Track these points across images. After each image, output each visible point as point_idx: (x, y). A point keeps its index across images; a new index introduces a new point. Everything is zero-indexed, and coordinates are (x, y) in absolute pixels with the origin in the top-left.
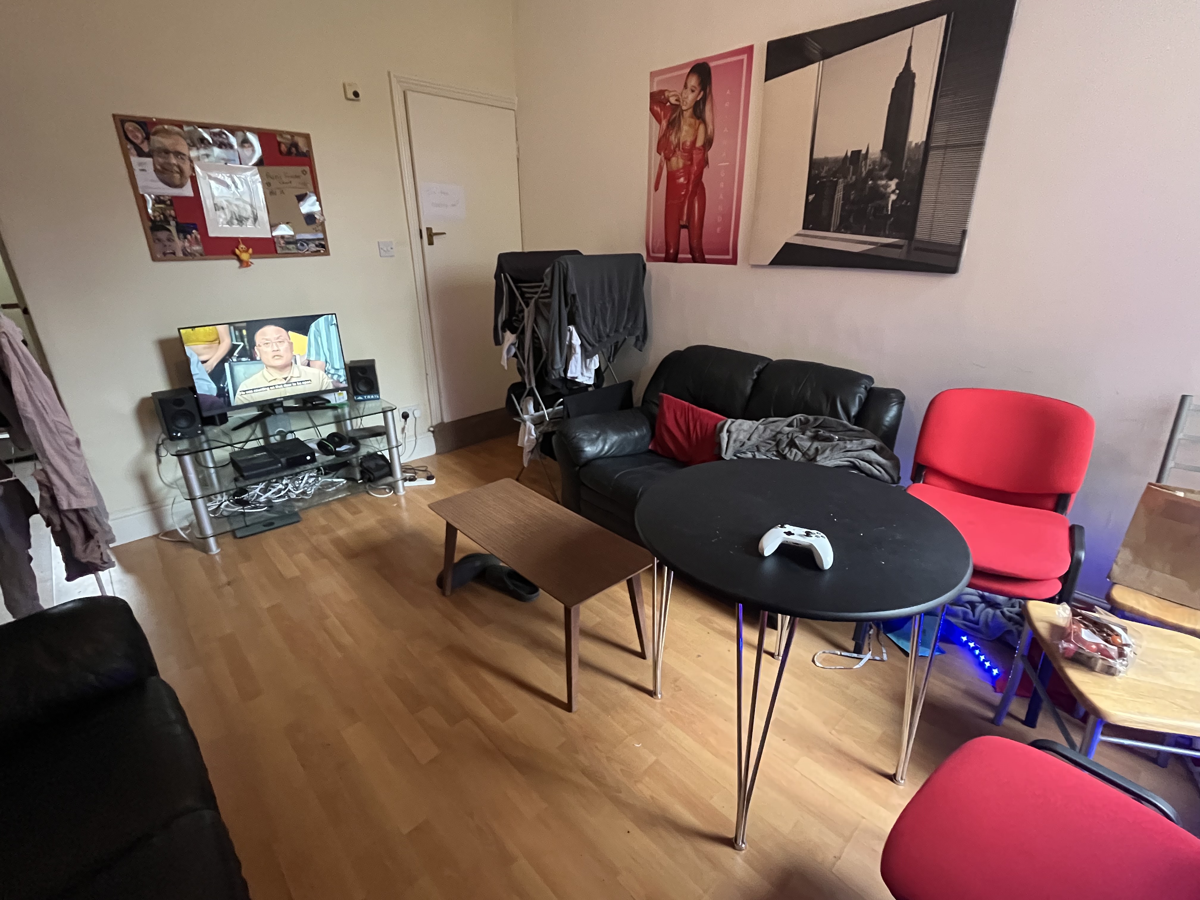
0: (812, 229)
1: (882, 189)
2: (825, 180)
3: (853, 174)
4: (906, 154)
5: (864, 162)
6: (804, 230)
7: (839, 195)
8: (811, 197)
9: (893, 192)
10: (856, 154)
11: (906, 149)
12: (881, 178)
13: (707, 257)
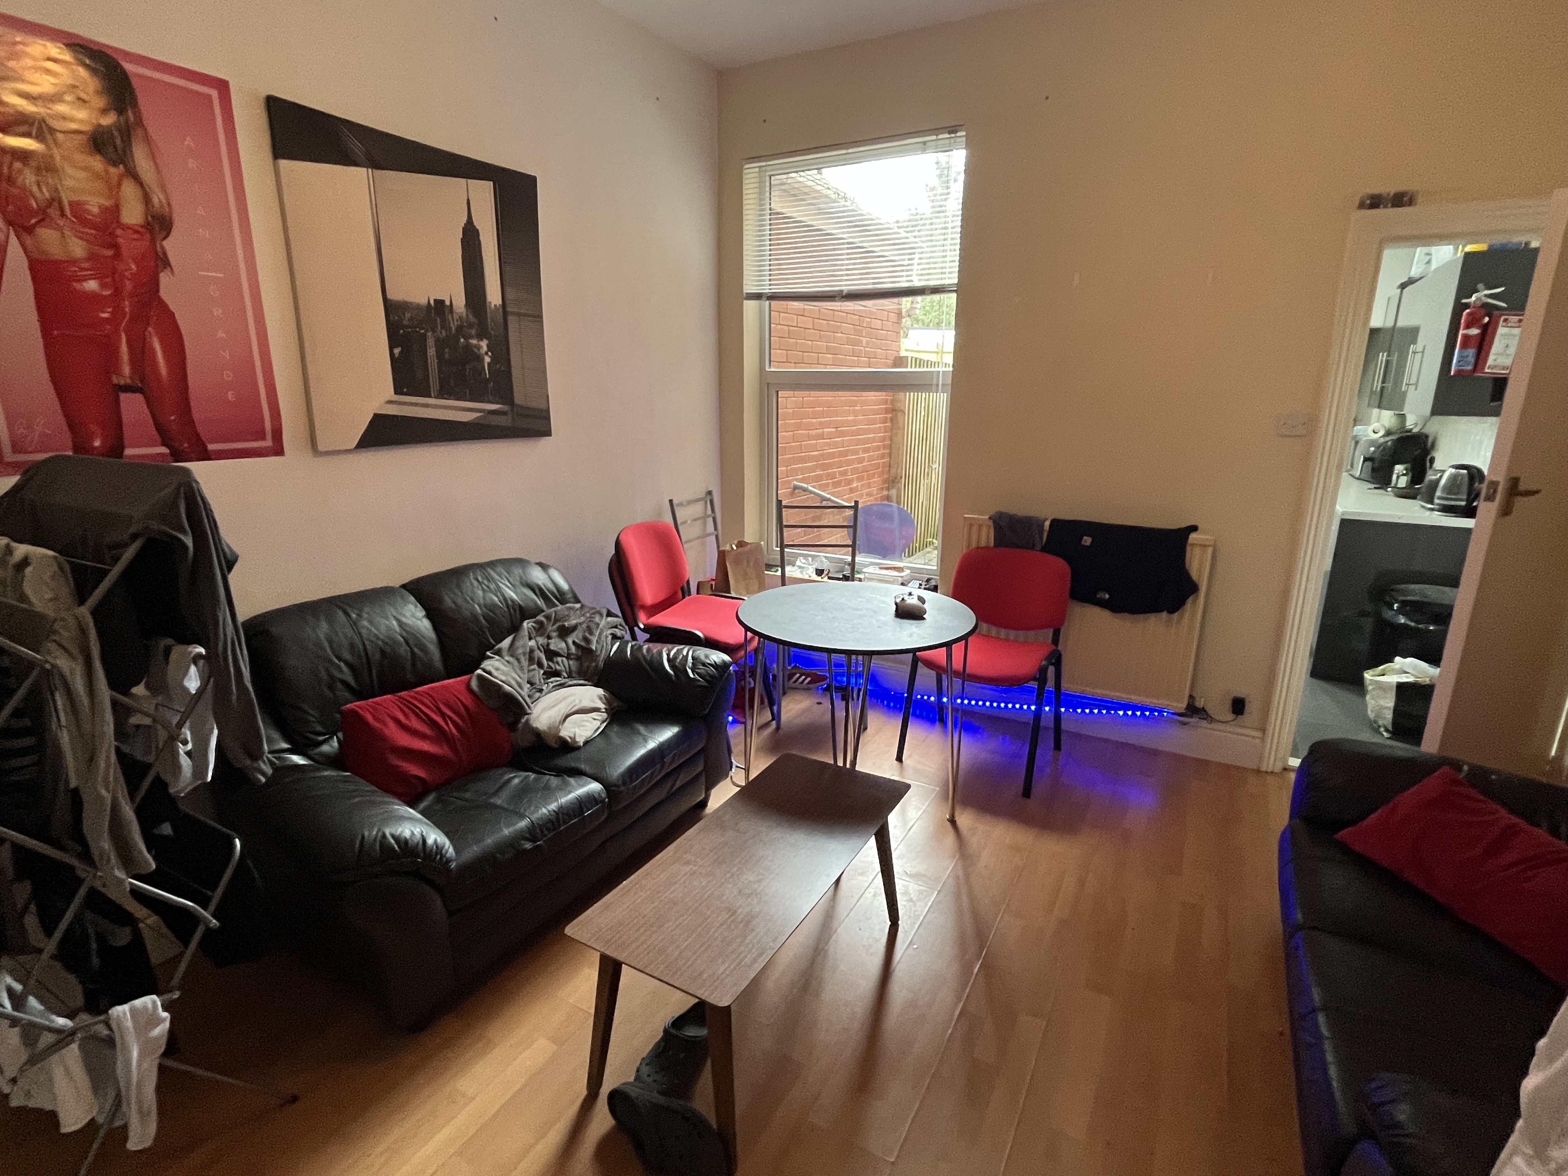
0: (406, 394)
1: (475, 350)
2: (410, 330)
3: (442, 328)
4: (489, 315)
5: (450, 316)
6: (396, 396)
7: (431, 352)
8: (397, 351)
9: (486, 353)
10: (440, 303)
11: (488, 310)
12: (472, 337)
13: (211, 447)
